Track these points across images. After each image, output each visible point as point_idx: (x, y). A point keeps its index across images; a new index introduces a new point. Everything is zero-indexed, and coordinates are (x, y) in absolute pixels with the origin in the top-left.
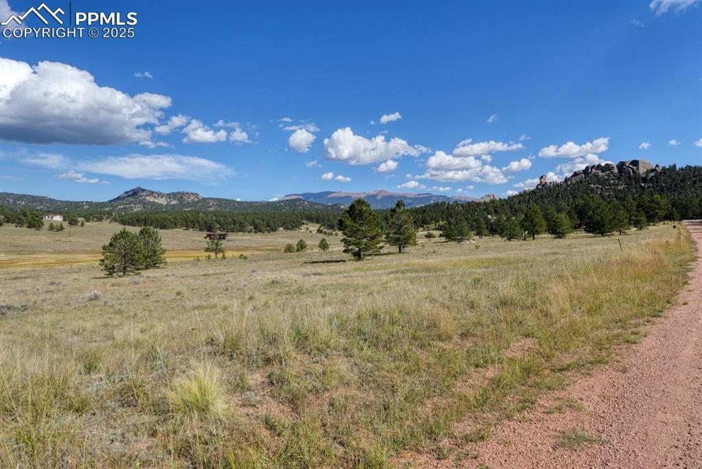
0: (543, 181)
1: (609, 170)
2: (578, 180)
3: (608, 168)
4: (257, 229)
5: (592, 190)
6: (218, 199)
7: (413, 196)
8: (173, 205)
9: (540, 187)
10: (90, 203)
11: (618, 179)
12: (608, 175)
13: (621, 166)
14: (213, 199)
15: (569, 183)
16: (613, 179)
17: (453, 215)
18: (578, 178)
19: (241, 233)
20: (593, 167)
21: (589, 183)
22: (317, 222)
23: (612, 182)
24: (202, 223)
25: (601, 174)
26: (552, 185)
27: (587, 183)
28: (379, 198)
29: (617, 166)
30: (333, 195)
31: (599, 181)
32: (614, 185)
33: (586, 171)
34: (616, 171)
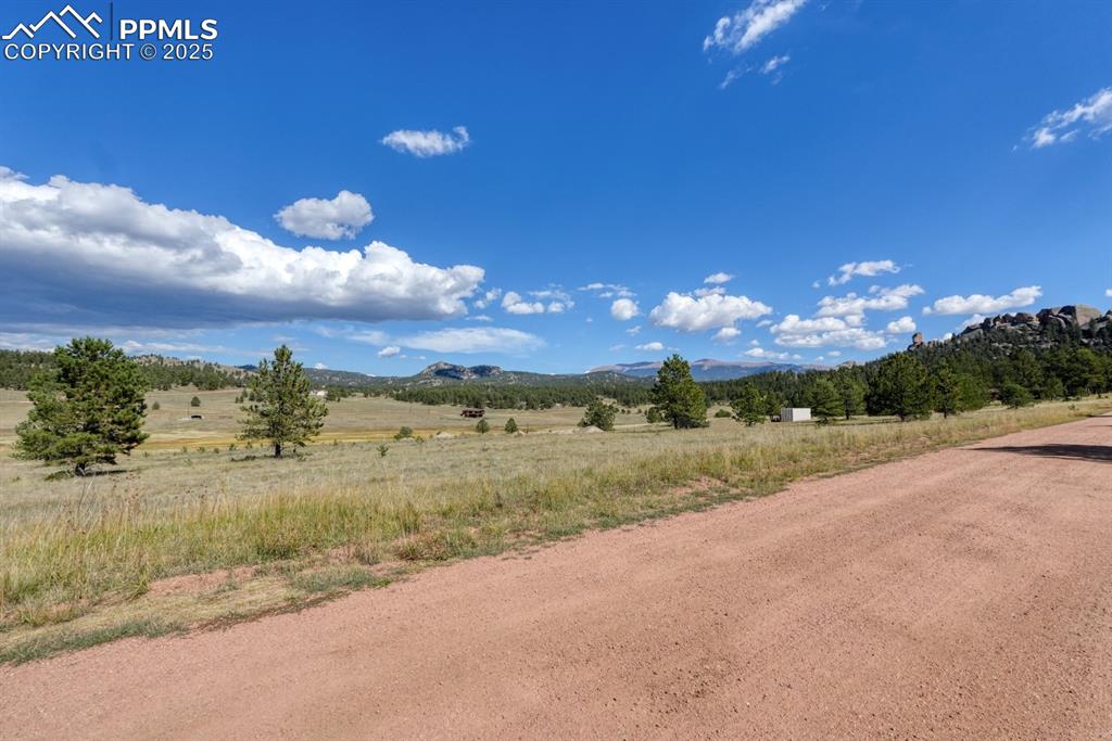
0: (917, 340)
1: (1025, 321)
2: (973, 337)
3: (1021, 319)
4: (531, 406)
5: (996, 351)
6: (521, 373)
7: (749, 366)
8: (473, 381)
9: (912, 349)
10: (393, 379)
11: (1041, 333)
12: (1023, 329)
13: (1045, 316)
14: (515, 373)
15: (959, 342)
16: (1031, 335)
17: (784, 387)
18: (972, 335)
19: (510, 410)
20: (997, 319)
21: (991, 341)
22: (615, 397)
23: (1030, 338)
24: (470, 398)
25: (1010, 327)
26: (931, 346)
27: (987, 342)
28: (706, 368)
29: (1038, 316)
30: (650, 366)
31: (1007, 338)
32: (1033, 342)
33: (985, 325)
34: (1036, 322)
